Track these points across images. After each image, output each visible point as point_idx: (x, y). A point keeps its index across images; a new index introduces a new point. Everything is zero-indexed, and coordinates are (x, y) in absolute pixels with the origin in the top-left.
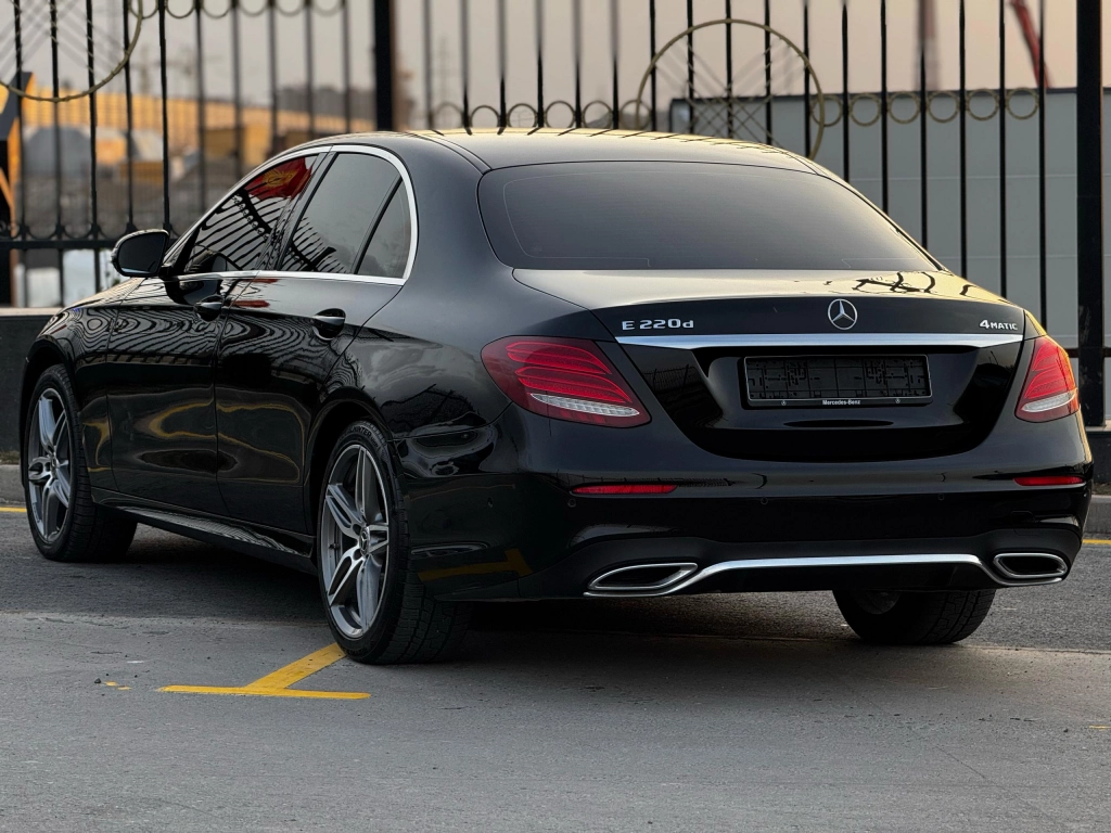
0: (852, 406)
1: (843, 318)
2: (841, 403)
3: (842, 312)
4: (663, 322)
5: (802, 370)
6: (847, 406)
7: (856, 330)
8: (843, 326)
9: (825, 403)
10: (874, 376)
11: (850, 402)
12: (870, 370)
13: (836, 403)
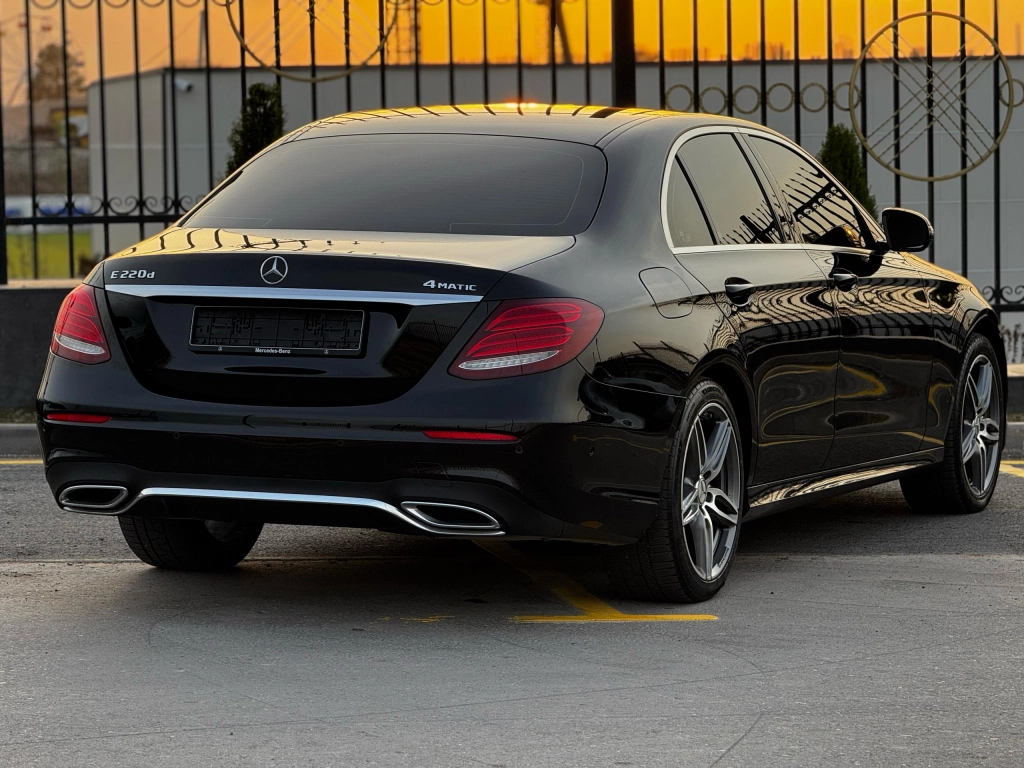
0: (282, 355)
1: (273, 274)
2: (273, 351)
3: (274, 267)
4: (135, 272)
5: (247, 320)
6: (278, 355)
7: (284, 285)
8: (274, 281)
9: (258, 350)
10: (314, 328)
11: (281, 351)
12: (310, 323)
13: (268, 351)
